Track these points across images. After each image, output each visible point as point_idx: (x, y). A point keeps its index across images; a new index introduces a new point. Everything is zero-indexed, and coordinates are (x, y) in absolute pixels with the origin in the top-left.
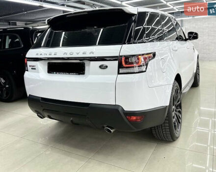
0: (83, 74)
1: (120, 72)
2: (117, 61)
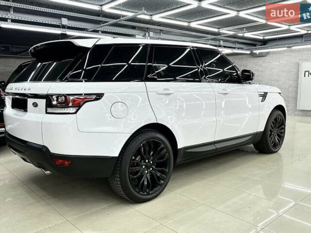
0: (27, 111)
1: (48, 111)
2: (45, 100)
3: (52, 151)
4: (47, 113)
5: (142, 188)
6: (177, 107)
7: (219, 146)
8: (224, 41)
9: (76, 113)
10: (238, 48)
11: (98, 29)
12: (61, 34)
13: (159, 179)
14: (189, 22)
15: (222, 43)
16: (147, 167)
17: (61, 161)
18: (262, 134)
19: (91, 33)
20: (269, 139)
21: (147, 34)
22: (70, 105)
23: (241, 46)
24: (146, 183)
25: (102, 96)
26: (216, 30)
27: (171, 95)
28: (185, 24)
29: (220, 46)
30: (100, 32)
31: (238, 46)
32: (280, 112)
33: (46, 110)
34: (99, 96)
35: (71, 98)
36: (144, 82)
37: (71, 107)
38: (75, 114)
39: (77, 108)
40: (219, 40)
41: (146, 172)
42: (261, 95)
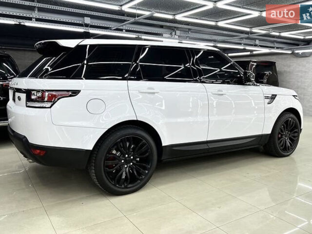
2: (25, 94)
3: (31, 141)
4: (27, 106)
5: (119, 181)
6: (162, 107)
7: (211, 146)
8: (260, 40)
9: (50, 107)
10: (277, 48)
11: (122, 28)
12: (84, 32)
13: (139, 174)
14: (217, 22)
15: (257, 42)
16: (127, 162)
17: (38, 151)
18: (268, 137)
19: (114, 31)
20: (277, 142)
21: (174, 33)
22: (46, 99)
23: (281, 46)
24: (124, 177)
25: (79, 93)
26: (248, 30)
27: (156, 94)
28: (213, 23)
29: (256, 45)
30: (124, 31)
31: (277, 45)
32: (292, 115)
33: (26, 104)
34: (75, 93)
35: (47, 94)
36: (126, 81)
37: (46, 101)
38: (49, 109)
39: (52, 103)
40: (255, 39)
41: (126, 166)
42: (267, 98)
